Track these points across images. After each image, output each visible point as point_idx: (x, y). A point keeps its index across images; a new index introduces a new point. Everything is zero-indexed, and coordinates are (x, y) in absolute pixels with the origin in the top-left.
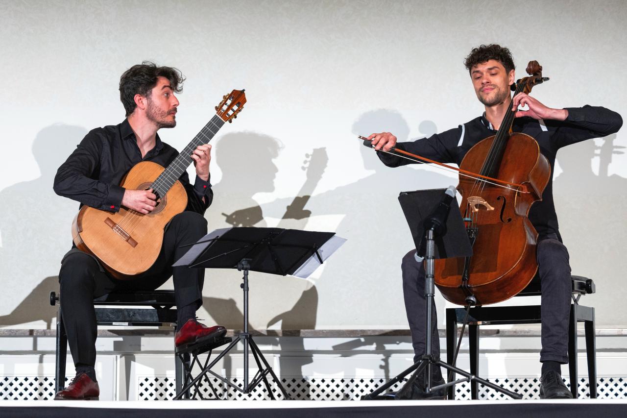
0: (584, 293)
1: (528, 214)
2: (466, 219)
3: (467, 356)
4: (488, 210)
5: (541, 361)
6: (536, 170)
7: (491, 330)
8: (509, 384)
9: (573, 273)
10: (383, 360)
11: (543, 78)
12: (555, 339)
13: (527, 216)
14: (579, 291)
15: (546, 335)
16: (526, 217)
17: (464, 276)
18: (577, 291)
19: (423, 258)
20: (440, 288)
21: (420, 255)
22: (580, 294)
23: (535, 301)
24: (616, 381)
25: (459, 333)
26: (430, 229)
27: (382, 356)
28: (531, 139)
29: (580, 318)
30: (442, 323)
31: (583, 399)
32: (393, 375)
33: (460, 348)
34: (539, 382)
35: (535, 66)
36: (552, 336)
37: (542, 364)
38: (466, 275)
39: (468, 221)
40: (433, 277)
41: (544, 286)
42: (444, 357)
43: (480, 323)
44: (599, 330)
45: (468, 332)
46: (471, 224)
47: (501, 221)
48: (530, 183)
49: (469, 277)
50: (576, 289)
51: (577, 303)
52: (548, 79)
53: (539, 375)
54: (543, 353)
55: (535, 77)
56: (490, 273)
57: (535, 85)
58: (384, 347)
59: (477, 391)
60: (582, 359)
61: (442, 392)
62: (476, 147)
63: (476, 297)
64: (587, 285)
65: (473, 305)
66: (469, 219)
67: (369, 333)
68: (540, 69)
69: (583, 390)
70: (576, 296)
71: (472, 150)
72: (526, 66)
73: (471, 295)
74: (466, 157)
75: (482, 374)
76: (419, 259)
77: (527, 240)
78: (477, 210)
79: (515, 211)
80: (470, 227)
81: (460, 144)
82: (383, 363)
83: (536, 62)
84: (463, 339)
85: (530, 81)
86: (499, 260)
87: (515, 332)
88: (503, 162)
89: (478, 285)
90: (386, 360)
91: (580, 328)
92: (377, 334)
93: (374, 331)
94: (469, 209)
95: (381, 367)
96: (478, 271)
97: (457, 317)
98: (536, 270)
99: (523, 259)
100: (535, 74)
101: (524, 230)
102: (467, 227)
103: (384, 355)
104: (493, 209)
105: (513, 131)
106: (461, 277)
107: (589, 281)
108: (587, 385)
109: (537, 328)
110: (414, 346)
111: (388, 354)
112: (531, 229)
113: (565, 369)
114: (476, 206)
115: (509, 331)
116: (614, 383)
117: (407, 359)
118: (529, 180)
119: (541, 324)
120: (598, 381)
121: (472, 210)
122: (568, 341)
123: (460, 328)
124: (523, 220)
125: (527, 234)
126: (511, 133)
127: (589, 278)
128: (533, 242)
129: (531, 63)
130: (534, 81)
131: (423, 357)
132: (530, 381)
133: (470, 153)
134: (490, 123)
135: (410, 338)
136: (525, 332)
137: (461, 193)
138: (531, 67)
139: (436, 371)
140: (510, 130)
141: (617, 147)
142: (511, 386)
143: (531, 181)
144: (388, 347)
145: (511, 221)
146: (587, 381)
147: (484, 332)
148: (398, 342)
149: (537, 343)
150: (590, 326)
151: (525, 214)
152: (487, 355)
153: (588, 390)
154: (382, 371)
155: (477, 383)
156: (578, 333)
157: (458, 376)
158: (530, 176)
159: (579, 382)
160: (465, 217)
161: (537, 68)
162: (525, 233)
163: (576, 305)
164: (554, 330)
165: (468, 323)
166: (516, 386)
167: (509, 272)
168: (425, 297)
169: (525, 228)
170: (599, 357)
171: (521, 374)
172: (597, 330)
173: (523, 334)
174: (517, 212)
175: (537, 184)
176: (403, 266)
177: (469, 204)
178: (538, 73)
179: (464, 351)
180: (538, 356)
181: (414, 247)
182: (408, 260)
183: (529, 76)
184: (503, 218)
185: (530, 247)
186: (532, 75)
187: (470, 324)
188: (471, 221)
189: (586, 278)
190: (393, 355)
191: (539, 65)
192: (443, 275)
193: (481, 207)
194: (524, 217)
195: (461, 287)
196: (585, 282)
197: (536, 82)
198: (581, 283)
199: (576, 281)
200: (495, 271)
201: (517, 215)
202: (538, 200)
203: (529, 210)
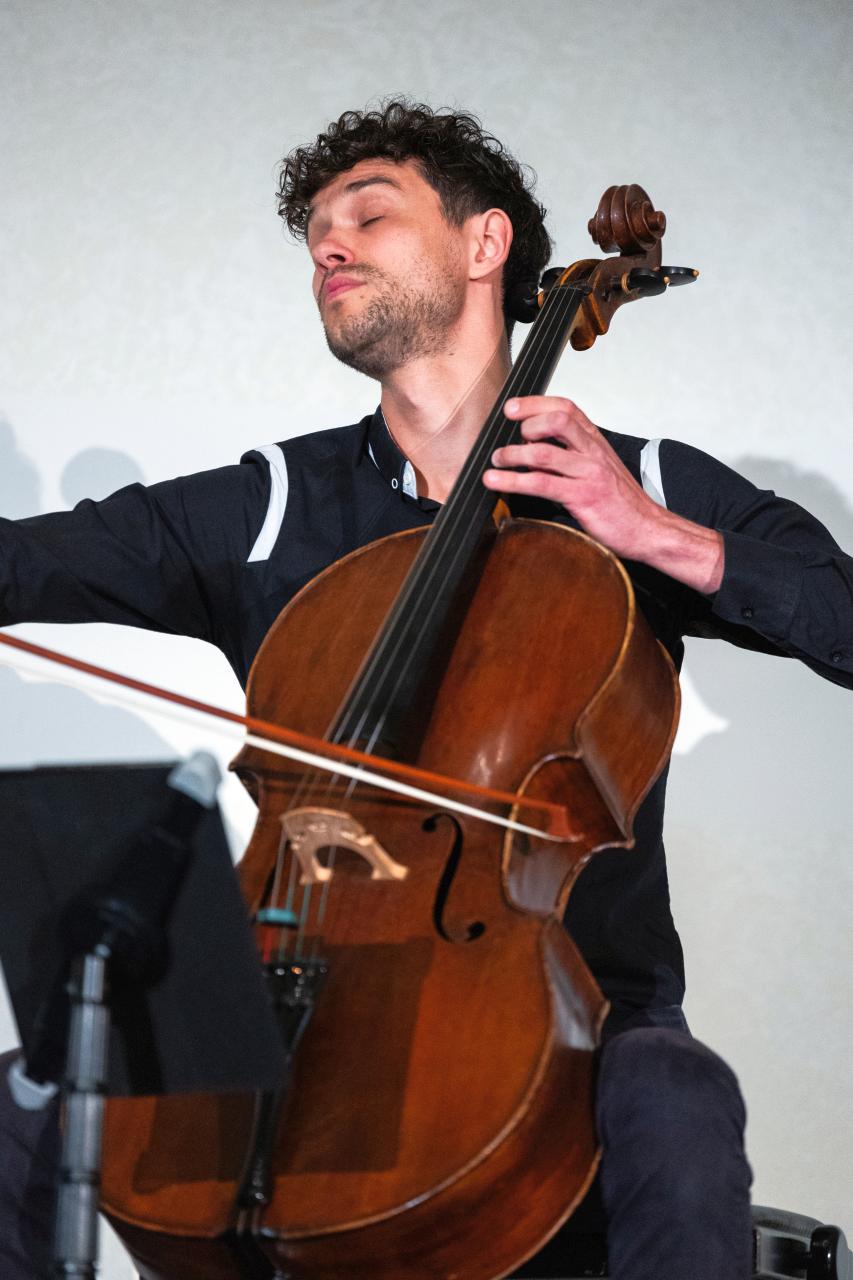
1: (563, 905)
2: (273, 914)
4: (377, 875)
9: (762, 1196)
11: (665, 271)
13: (559, 915)
16: (556, 922)
17: (248, 1186)
19: (48, 1091)
21: (37, 1073)
26: (93, 951)
35: (632, 210)
38: (257, 1182)
39: (279, 925)
40: (96, 1180)
46: (293, 940)
47: (435, 934)
48: (580, 761)
49: (269, 1190)
52: (688, 275)
55: (632, 263)
56: (374, 1176)
57: (629, 299)
62: (332, 574)
64: (818, 1253)
66: (286, 917)
68: (656, 225)
71: (313, 589)
72: (590, 209)
74: (285, 621)
76: (31, 1095)
77: (554, 1032)
78: (324, 874)
79: (503, 892)
80: (289, 951)
83: (638, 192)
85: (605, 279)
88: (462, 652)
89: (314, 1232)
96: (314, 1166)
98: (591, 1175)
99: (531, 1119)
100: (630, 249)
101: (544, 983)
102: (274, 952)
104: (399, 872)
106: (229, 1190)
107: (827, 1238)
112: (576, 979)
114: (323, 855)
118: (575, 748)
121: (299, 873)
124: (540, 933)
125: (558, 1002)
127: (826, 1220)
128: (578, 1038)
129: (614, 197)
130: (624, 282)
133: (302, 600)
134: (407, 466)
137: (251, 792)
138: (615, 216)
143: (586, 752)
145: (482, 939)
151: (551, 908)
160: (264, 904)
161: (639, 221)
162: (546, 997)
167: (457, 1180)
169: (549, 974)
174: (514, 895)
175: (613, 767)
177: (289, 845)
178: (645, 246)
183: (603, 256)
184: (445, 921)
185: (568, 1057)
186: (617, 255)
188: (292, 927)
189: (811, 1221)
191: (650, 208)
192: (144, 1176)
193: (345, 860)
194: (543, 919)
195: (229, 1237)
196: (807, 1241)
197: (630, 287)
198: (790, 1240)
199: (765, 1234)
200: (391, 1164)
201: (513, 909)
202: (616, 845)
203: (568, 890)
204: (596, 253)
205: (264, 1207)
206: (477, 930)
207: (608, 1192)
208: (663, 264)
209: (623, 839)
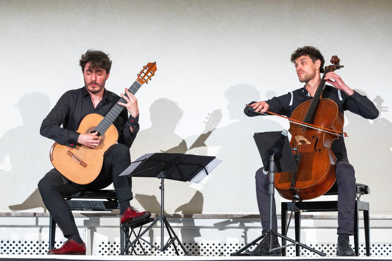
0: (363, 194)
1: (330, 146)
2: (294, 149)
3: (293, 231)
4: (307, 144)
5: (338, 234)
6: (336, 121)
7: (308, 215)
8: (318, 247)
9: (357, 182)
10: (243, 232)
11: (340, 66)
12: (346, 221)
13: (330, 148)
14: (360, 193)
15: (341, 218)
17: (293, 183)
18: (359, 192)
19: (268, 172)
20: (278, 190)
21: (266, 170)
22: (361, 194)
23: (334, 198)
24: (382, 246)
25: (289, 217)
26: (272, 155)
27: (243, 230)
28: (333, 102)
29: (361, 208)
30: (279, 211)
31: (362, 256)
32: (249, 241)
33: (290, 226)
34: (336, 246)
35: (336, 59)
36: (345, 219)
37: (338, 235)
39: (295, 150)
40: (274, 183)
41: (340, 189)
42: (280, 231)
43: (301, 211)
44: (372, 216)
45: (294, 216)
46: (297, 152)
47: (315, 151)
49: (295, 183)
50: (358, 191)
51: (359, 200)
52: (343, 66)
53: (336, 242)
54: (339, 229)
55: (336, 65)
56: (308, 181)
57: (336, 70)
58: (244, 225)
59: (299, 251)
60: (361, 233)
61: (278, 252)
62: (300, 106)
63: (299, 196)
64: (365, 189)
65: (297, 200)
66: (296, 149)
67: (235, 216)
68: (339, 61)
69: (362, 251)
70: (358, 195)
71: (298, 108)
72: (330, 59)
73: (296, 194)
74: (294, 112)
75: (302, 241)
76: (265, 173)
77: (330, 163)
78: (300, 144)
79: (323, 145)
80: (296, 153)
81: (291, 104)
82: (244, 234)
83: (336, 56)
84: (291, 220)
85: (333, 67)
86: (313, 173)
87: (322, 216)
88: (317, 115)
89: (301, 189)
90: (245, 233)
91: (361, 214)
92: (240, 217)
93: (238, 215)
94: (296, 143)
95: (242, 236)
96: (301, 180)
97: (288, 207)
99: (327, 174)
100: (336, 64)
101: (329, 156)
102: (295, 154)
103: (244, 229)
104: (310, 143)
105: (323, 97)
106: (290, 184)
107: (366, 187)
108: (365, 248)
109: (335, 214)
110: (262, 224)
111: (246, 229)
112: (333, 156)
113: (352, 238)
114: (300, 141)
115: (319, 216)
116: (380, 247)
117: (258, 232)
118: (331, 127)
119: (337, 212)
120: (371, 246)
121: (297, 144)
122: (354, 222)
123: (289, 214)
125: (330, 158)
126: (321, 98)
127: (366, 185)
128: (333, 163)
129: (333, 57)
130: (335, 68)
131: (267, 231)
132: (331, 246)
133: (296, 110)
134: (308, 93)
135: (260, 219)
136: (328, 216)
137: (291, 133)
138: (333, 59)
139: (275, 239)
140: (321, 97)
141: (384, 107)
142: (320, 248)
143: (333, 127)
144: (247, 225)
146: (365, 246)
147: (303, 216)
148: (252, 222)
149: (336, 223)
150: (366, 213)
152: (305, 230)
153: (365, 251)
154: (243, 239)
155: (299, 246)
156: (360, 218)
157: (288, 243)
158: (332, 124)
159: (360, 246)
160: (293, 148)
161: (337, 60)
162: (329, 158)
163: (358, 201)
164: (346, 215)
165: (294, 211)
166: (322, 248)
167: (319, 181)
168: (269, 195)
169: (329, 155)
170: (371, 231)
171: (325, 241)
172: (371, 216)
173: (326, 218)
176: (256, 177)
177: (296, 140)
178: (337, 63)
179: (292, 228)
180: (336, 230)
181: (263, 166)
182: (259, 174)
183: (332, 65)
184: (316, 149)
185: (332, 166)
186: (334, 64)
187: (295, 211)
188: (297, 151)
189: (364, 185)
190: (250, 230)
191: (338, 58)
192: (280, 182)
193: (303, 142)
194: (328, 149)
195: (290, 189)
196: (364, 187)
197: (336, 68)
198: (362, 188)
199: (358, 187)
200: (311, 180)
201: (324, 147)
202: (337, 139)
203: (331, 144)
204: (331, 64)
205: (295, 186)
206: (320, 150)
207: (337, 183)
208: (340, 65)
209: (338, 138)
